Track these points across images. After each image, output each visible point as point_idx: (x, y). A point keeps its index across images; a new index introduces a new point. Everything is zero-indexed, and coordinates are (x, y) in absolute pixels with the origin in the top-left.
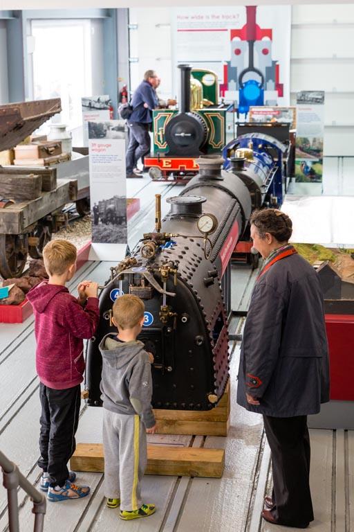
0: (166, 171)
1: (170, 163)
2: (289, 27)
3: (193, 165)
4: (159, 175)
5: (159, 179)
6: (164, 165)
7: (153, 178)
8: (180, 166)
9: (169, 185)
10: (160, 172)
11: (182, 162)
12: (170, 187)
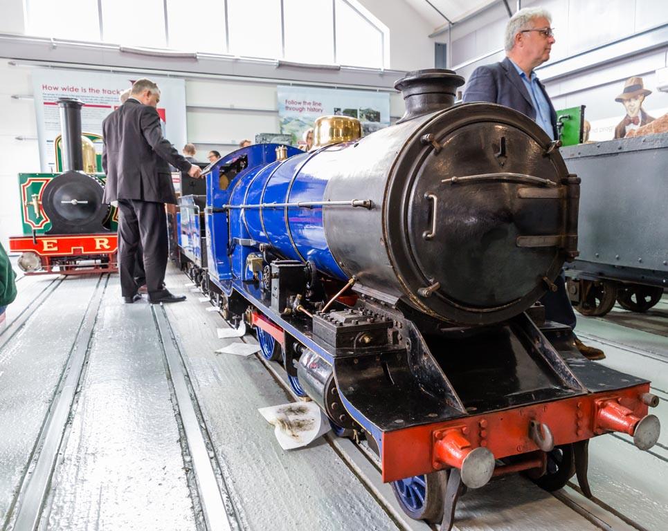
0: (49, 257)
1: (55, 245)
2: (185, 108)
3: (95, 246)
4: (37, 264)
5: (38, 271)
6: (46, 249)
7: (26, 270)
8: (72, 248)
9: (54, 280)
10: (38, 259)
11: (77, 243)
12: (57, 282)
